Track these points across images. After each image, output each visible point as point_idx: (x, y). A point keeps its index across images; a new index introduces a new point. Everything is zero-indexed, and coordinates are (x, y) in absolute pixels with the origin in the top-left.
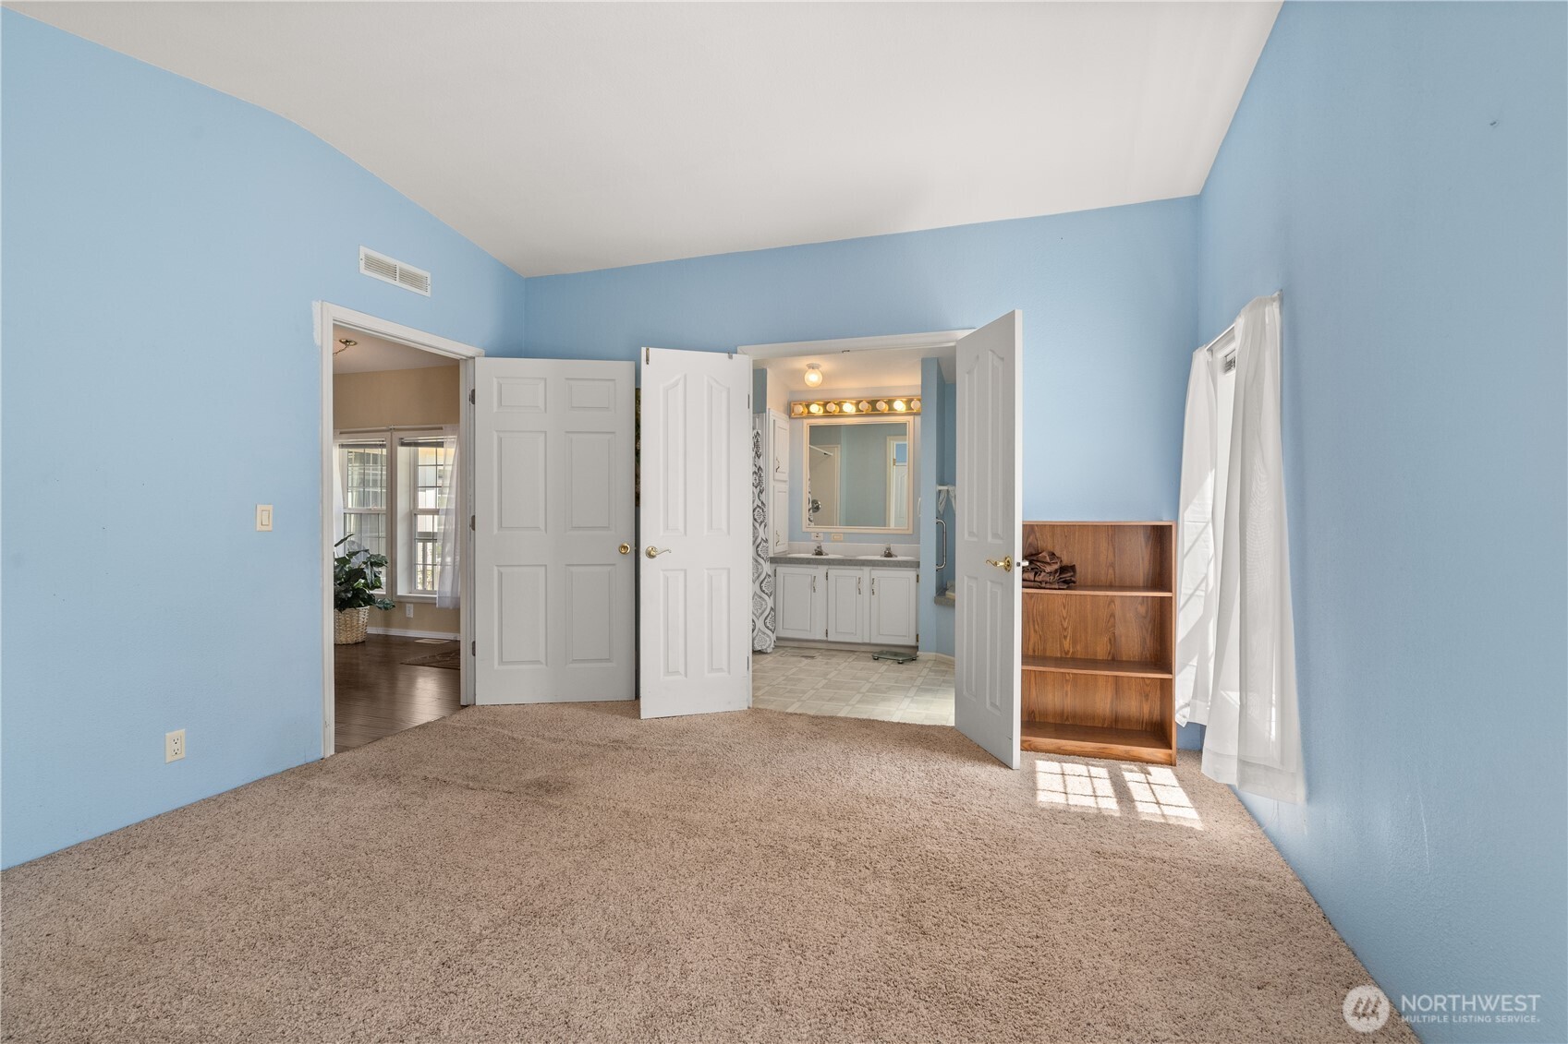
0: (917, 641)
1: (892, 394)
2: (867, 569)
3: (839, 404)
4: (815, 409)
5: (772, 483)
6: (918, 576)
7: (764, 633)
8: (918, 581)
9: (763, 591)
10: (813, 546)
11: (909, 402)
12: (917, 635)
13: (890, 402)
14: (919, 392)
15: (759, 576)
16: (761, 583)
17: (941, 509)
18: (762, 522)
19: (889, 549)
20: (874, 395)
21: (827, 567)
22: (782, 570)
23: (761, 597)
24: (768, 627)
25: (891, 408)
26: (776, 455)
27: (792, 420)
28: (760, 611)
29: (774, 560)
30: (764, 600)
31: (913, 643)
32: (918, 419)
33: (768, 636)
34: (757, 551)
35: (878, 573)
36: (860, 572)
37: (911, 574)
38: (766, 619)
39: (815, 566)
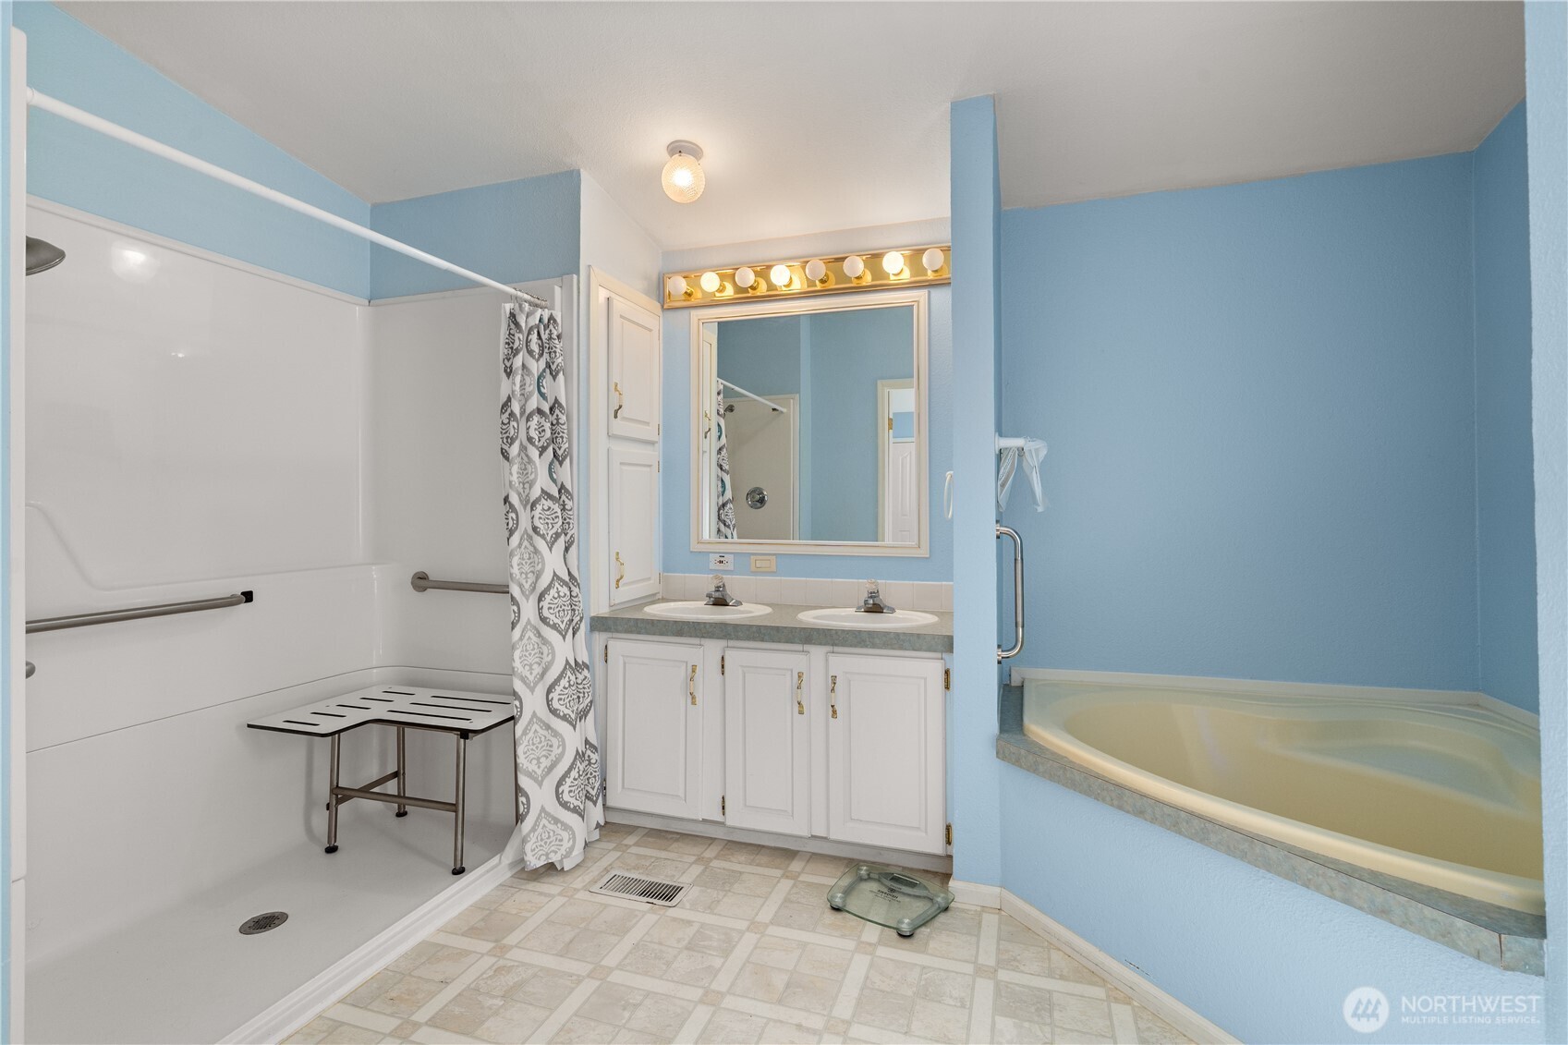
0: (949, 842)
1: (874, 243)
2: (818, 652)
3: (763, 272)
4: (710, 282)
5: (600, 443)
6: (947, 672)
7: (556, 821)
8: (947, 687)
9: (554, 712)
10: (707, 584)
11: (915, 255)
12: (948, 829)
13: (874, 259)
14: (945, 234)
15: (543, 675)
16: (549, 691)
17: (1003, 498)
18: (557, 535)
19: (873, 595)
20: (834, 248)
21: (723, 643)
22: (622, 647)
23: (548, 727)
24: (565, 805)
25: (878, 272)
26: (615, 379)
27: (671, 314)
28: (545, 763)
29: (599, 624)
30: (556, 734)
31: (937, 847)
32: (942, 297)
33: (566, 827)
34: (540, 609)
35: (846, 663)
36: (802, 657)
37: (930, 668)
38: (559, 784)
39: (696, 641)
